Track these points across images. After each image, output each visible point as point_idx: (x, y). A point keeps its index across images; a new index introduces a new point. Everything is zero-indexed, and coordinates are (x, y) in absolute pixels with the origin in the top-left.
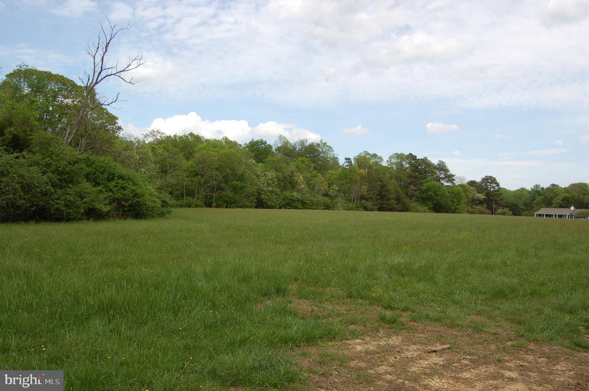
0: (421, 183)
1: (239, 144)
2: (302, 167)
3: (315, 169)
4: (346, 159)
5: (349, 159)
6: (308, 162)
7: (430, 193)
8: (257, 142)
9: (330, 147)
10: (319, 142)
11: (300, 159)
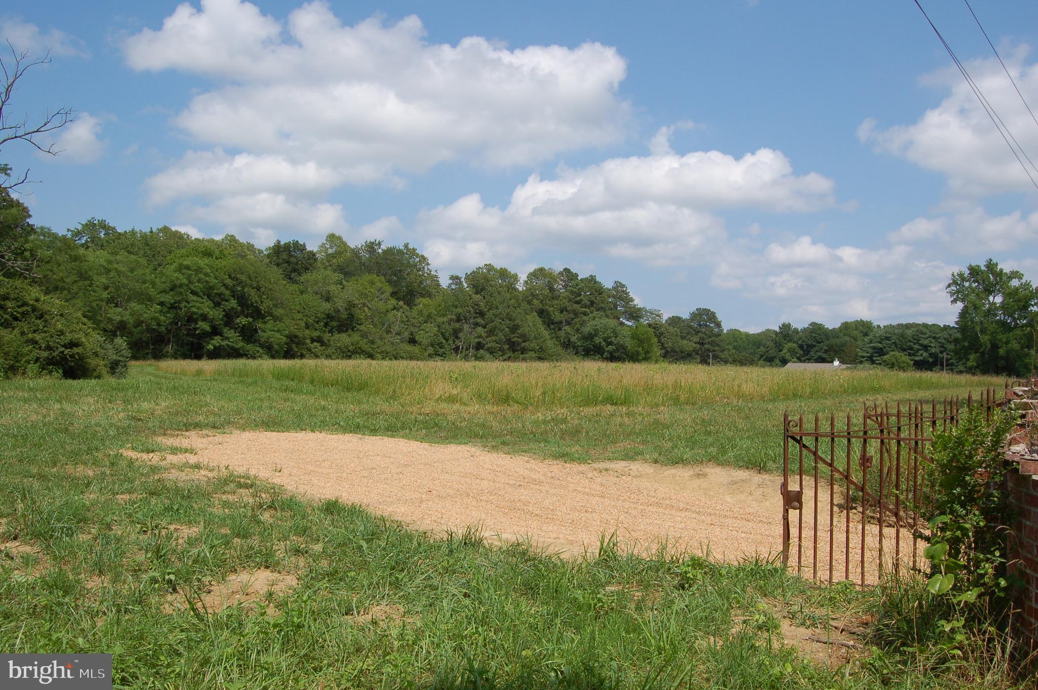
0: (584, 321)
1: (259, 250)
2: (369, 292)
3: (393, 294)
4: (452, 278)
5: (457, 278)
6: (382, 283)
7: (597, 340)
8: (287, 247)
9: (423, 256)
10: (402, 248)
11: (367, 277)
